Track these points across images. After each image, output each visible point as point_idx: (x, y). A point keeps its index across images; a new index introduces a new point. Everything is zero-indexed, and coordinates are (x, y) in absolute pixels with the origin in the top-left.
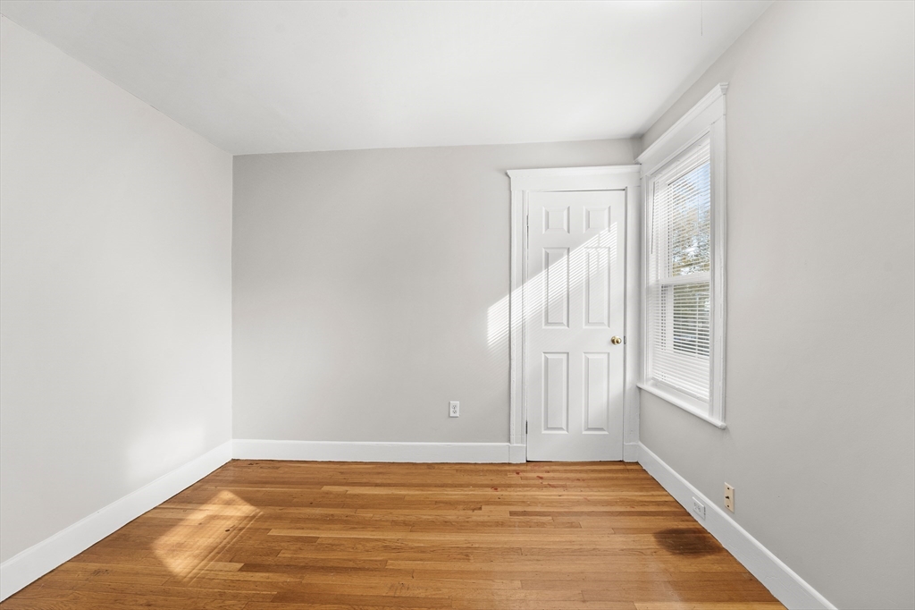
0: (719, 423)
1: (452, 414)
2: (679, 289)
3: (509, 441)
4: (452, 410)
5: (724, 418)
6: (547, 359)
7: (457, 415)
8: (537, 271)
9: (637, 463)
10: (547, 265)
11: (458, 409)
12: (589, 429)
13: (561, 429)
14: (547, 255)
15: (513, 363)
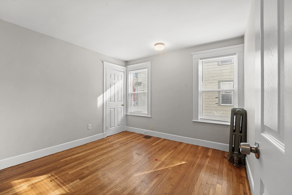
0: (150, 116)
1: (89, 128)
2: (134, 94)
3: (103, 133)
4: (89, 127)
5: (151, 116)
6: (110, 110)
7: (90, 128)
8: (108, 88)
9: (126, 131)
10: (111, 87)
11: (90, 127)
12: (118, 126)
13: (113, 127)
14: (111, 84)
15: (104, 112)
